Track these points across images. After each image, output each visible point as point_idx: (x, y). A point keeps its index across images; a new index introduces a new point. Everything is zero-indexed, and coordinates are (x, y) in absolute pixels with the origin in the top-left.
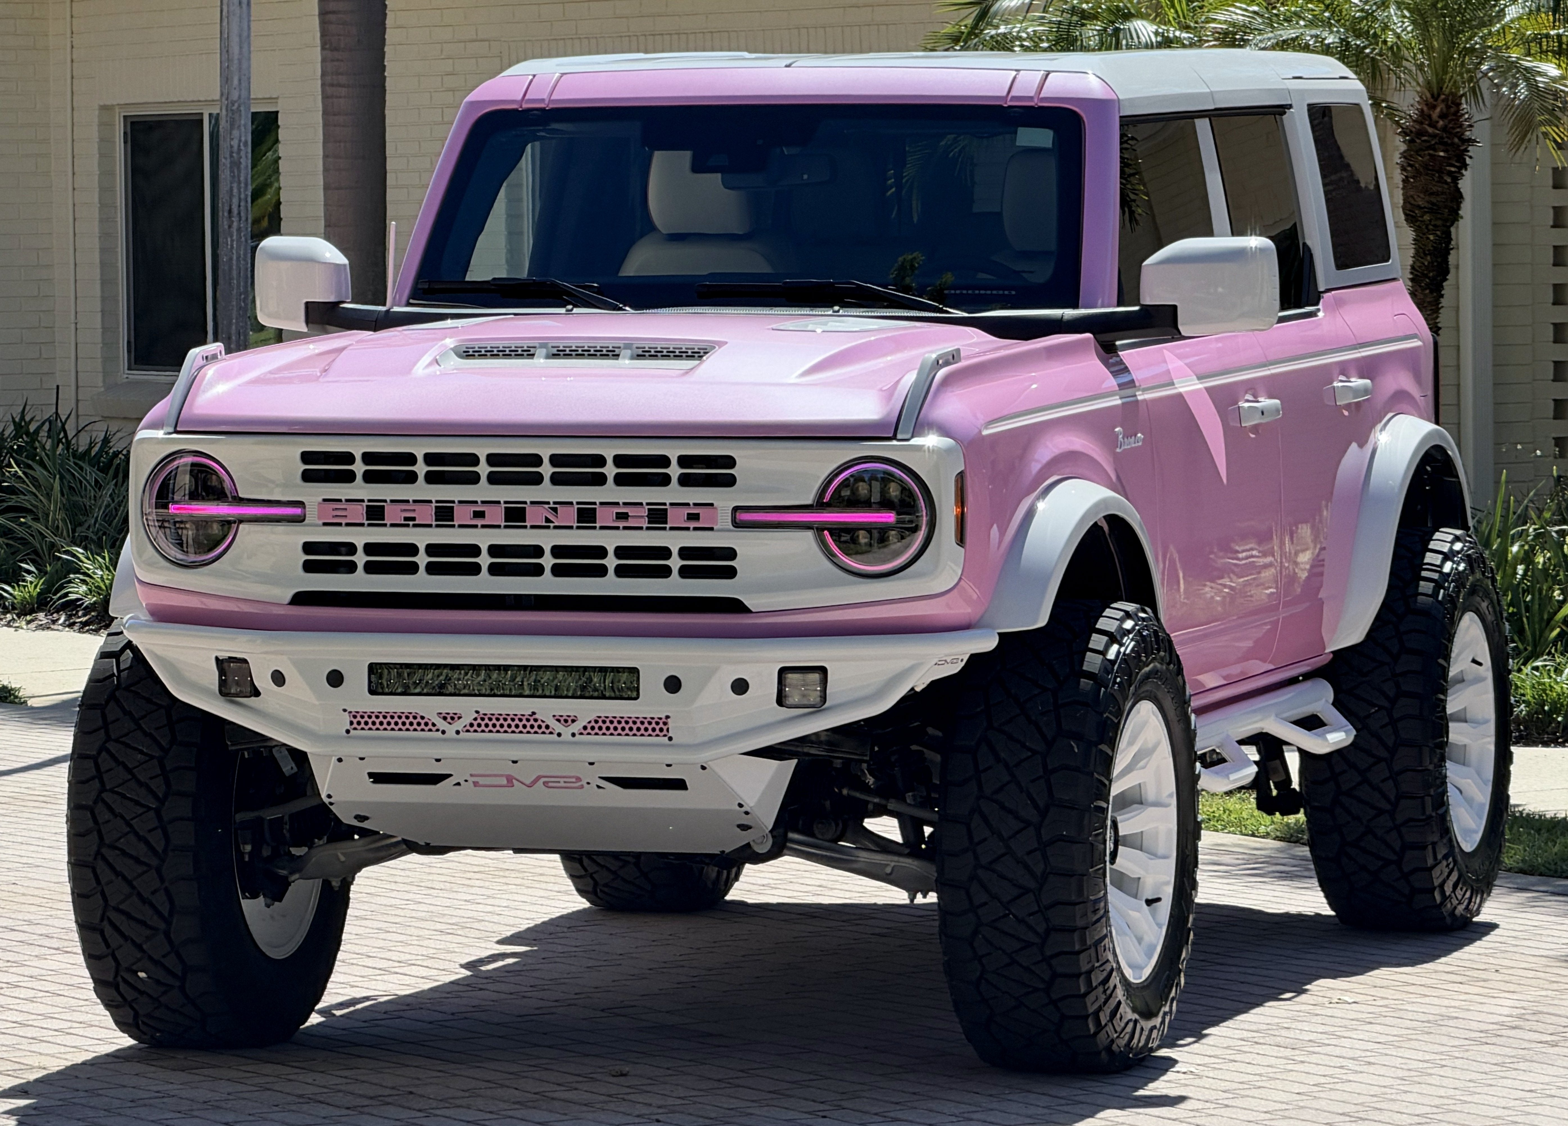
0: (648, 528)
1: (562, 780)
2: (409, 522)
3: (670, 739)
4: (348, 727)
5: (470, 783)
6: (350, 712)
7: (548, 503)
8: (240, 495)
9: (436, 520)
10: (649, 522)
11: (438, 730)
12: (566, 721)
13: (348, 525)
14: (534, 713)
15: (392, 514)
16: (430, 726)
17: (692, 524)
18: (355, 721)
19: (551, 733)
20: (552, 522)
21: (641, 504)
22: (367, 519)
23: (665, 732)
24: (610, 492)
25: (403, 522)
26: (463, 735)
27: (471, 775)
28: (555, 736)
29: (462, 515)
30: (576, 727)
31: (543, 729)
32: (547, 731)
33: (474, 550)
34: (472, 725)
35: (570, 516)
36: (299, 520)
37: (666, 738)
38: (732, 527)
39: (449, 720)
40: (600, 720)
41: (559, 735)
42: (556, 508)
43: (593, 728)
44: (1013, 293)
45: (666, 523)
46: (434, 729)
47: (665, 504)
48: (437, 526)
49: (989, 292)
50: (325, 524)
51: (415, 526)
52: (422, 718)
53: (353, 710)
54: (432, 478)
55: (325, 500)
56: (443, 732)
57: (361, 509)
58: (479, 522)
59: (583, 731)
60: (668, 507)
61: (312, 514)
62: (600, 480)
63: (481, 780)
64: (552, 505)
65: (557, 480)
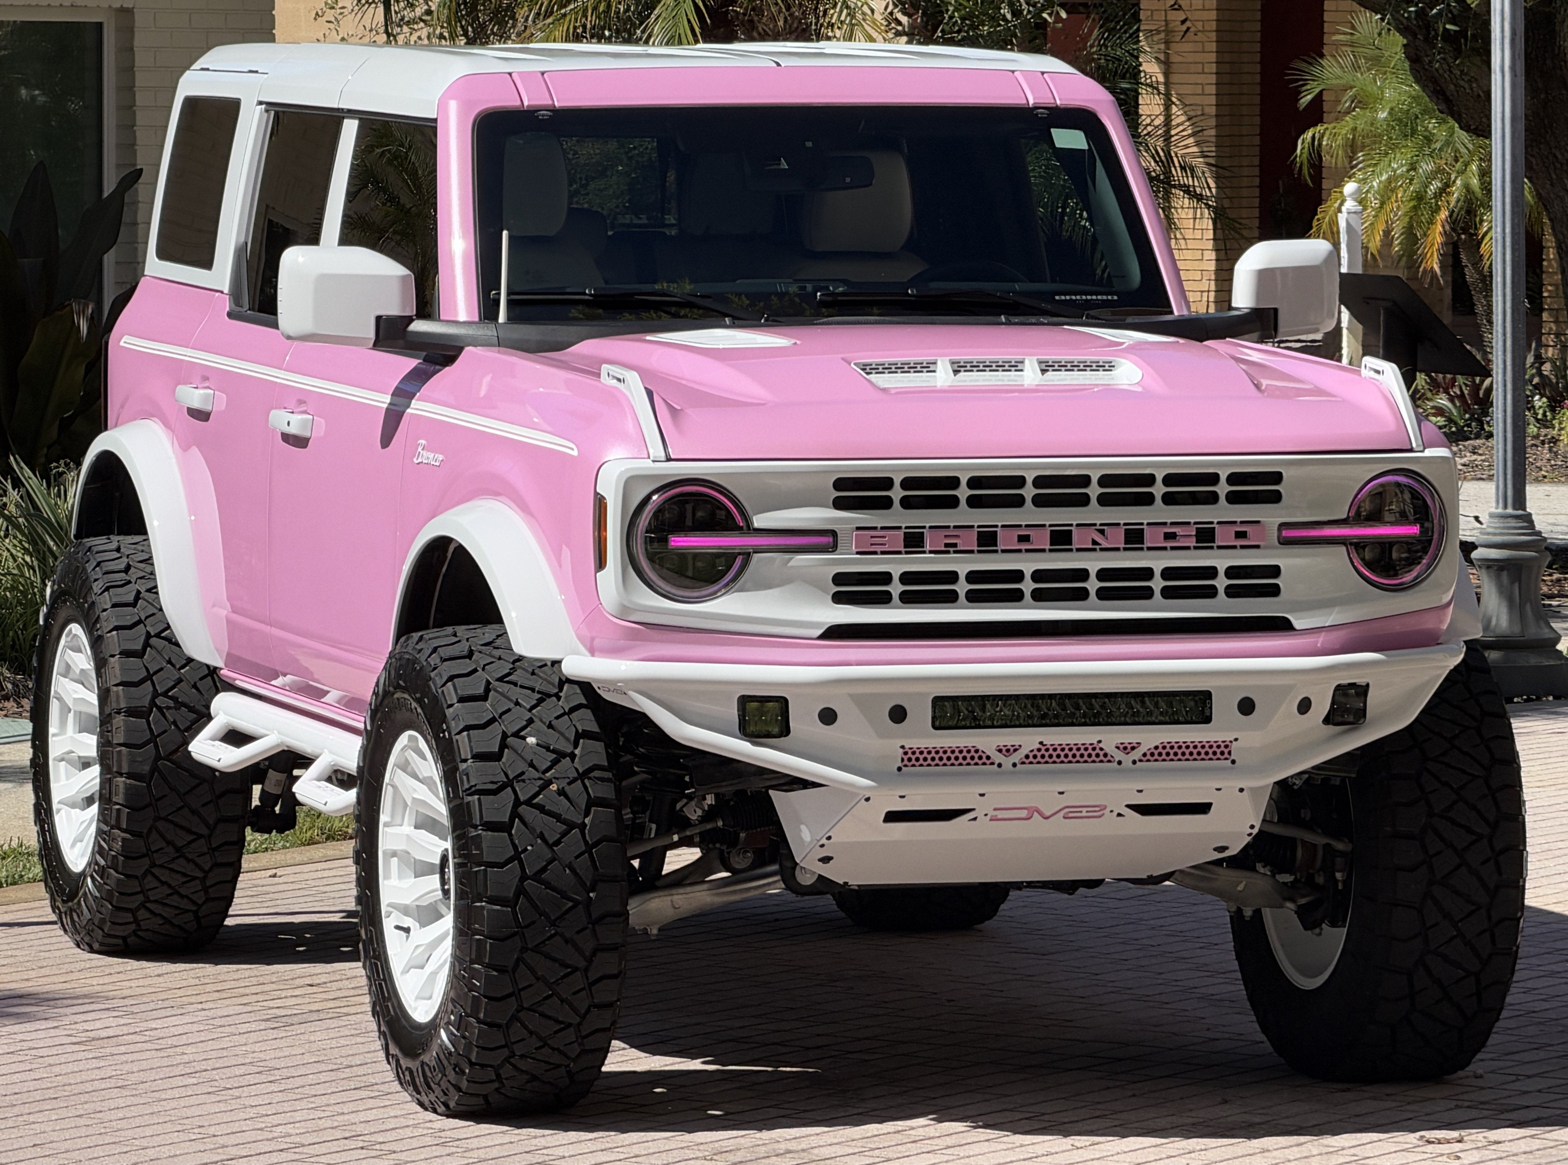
0: (1196, 548)
1: (1084, 810)
2: (950, 548)
3: (1233, 762)
4: (900, 764)
5: (988, 818)
6: (905, 749)
8: (754, 526)
10: (1197, 542)
11: (992, 764)
12: (1125, 749)
13: (883, 553)
14: (1100, 742)
15: (932, 541)
16: (985, 760)
17: (1240, 543)
18: (907, 758)
19: (1109, 761)
20: (1099, 544)
21: (1189, 523)
22: (905, 547)
23: (1226, 755)
24: (1159, 512)
25: (943, 549)
26: (1020, 768)
27: (995, 809)
28: (1114, 766)
29: (1006, 539)
30: (1136, 756)
31: (1101, 758)
32: (1106, 760)
33: (1018, 576)
34: (1028, 757)
35: (1118, 538)
36: (832, 549)
37: (1229, 762)
38: (1277, 544)
39: (1004, 753)
40: (1160, 747)
42: (1104, 530)
43: (1153, 755)
45: (1214, 542)
46: (988, 762)
47: (1212, 523)
48: (979, 552)
49: (1094, 297)
50: (859, 554)
51: (956, 552)
52: (977, 752)
53: (907, 746)
54: (975, 502)
55: (859, 528)
56: (1000, 766)
57: (900, 536)
58: (1024, 546)
59: (1143, 758)
60: (1215, 525)
61: (845, 543)
62: (1147, 500)
63: (1001, 815)
64: (1099, 527)
65: (1104, 501)
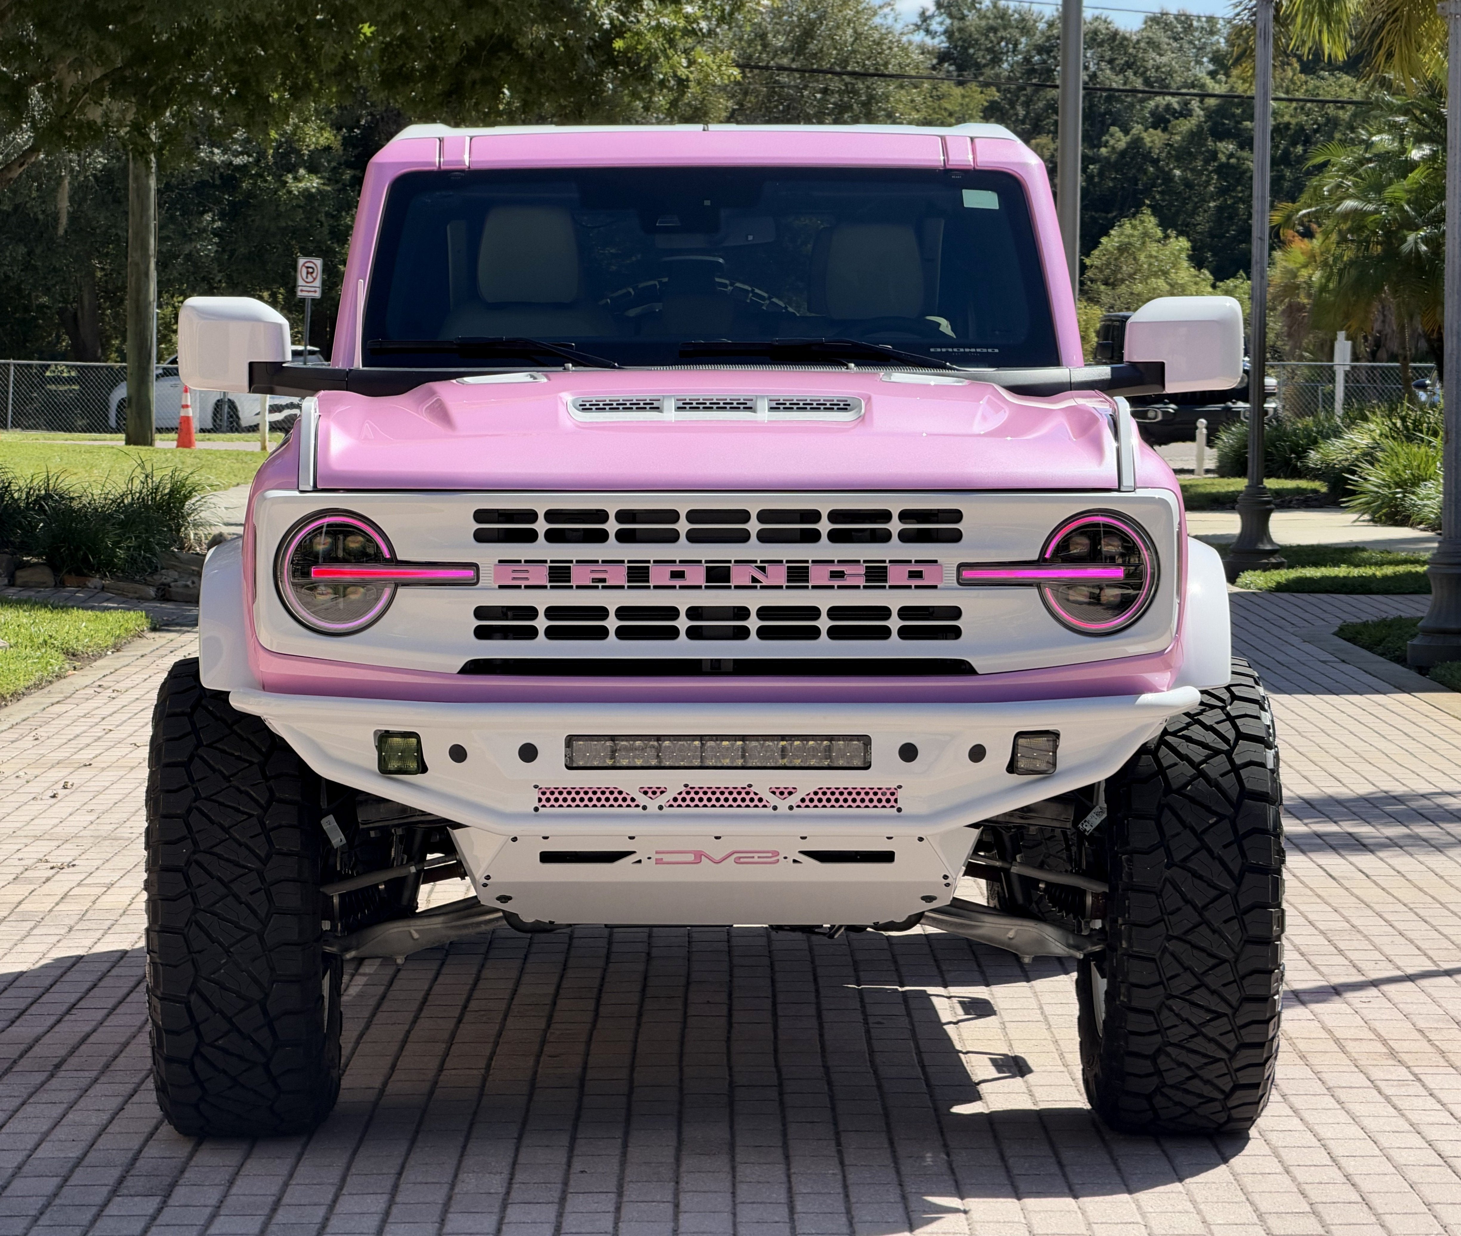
0: (865, 587)
1: (756, 855)
2: (598, 583)
3: (899, 810)
4: (537, 804)
5: (653, 860)
6: (540, 788)
7: (755, 562)
8: (399, 558)
9: (629, 581)
10: (867, 581)
12: (782, 793)
13: (527, 587)
14: (750, 786)
15: (579, 575)
16: (629, 802)
17: (914, 583)
18: (544, 798)
20: (760, 581)
21: (859, 561)
22: (550, 581)
23: (892, 803)
25: (591, 583)
26: (666, 810)
27: (657, 853)
28: (770, 810)
29: (659, 575)
30: (794, 800)
31: (756, 802)
32: (760, 805)
33: (672, 613)
34: (675, 799)
35: (780, 575)
36: (473, 583)
38: (956, 584)
39: (650, 794)
40: (820, 792)
41: (775, 808)
42: (765, 567)
43: (812, 800)
44: (997, 351)
45: (886, 581)
47: (884, 562)
48: (629, 587)
49: (973, 350)
50: (501, 587)
51: (604, 587)
52: (620, 793)
53: (543, 785)
54: (623, 537)
55: (500, 561)
56: (645, 808)
57: (544, 570)
58: (678, 583)
59: (801, 803)
60: (887, 564)
61: (487, 577)
62: (813, 537)
63: (666, 858)
64: (759, 564)
65: (764, 537)
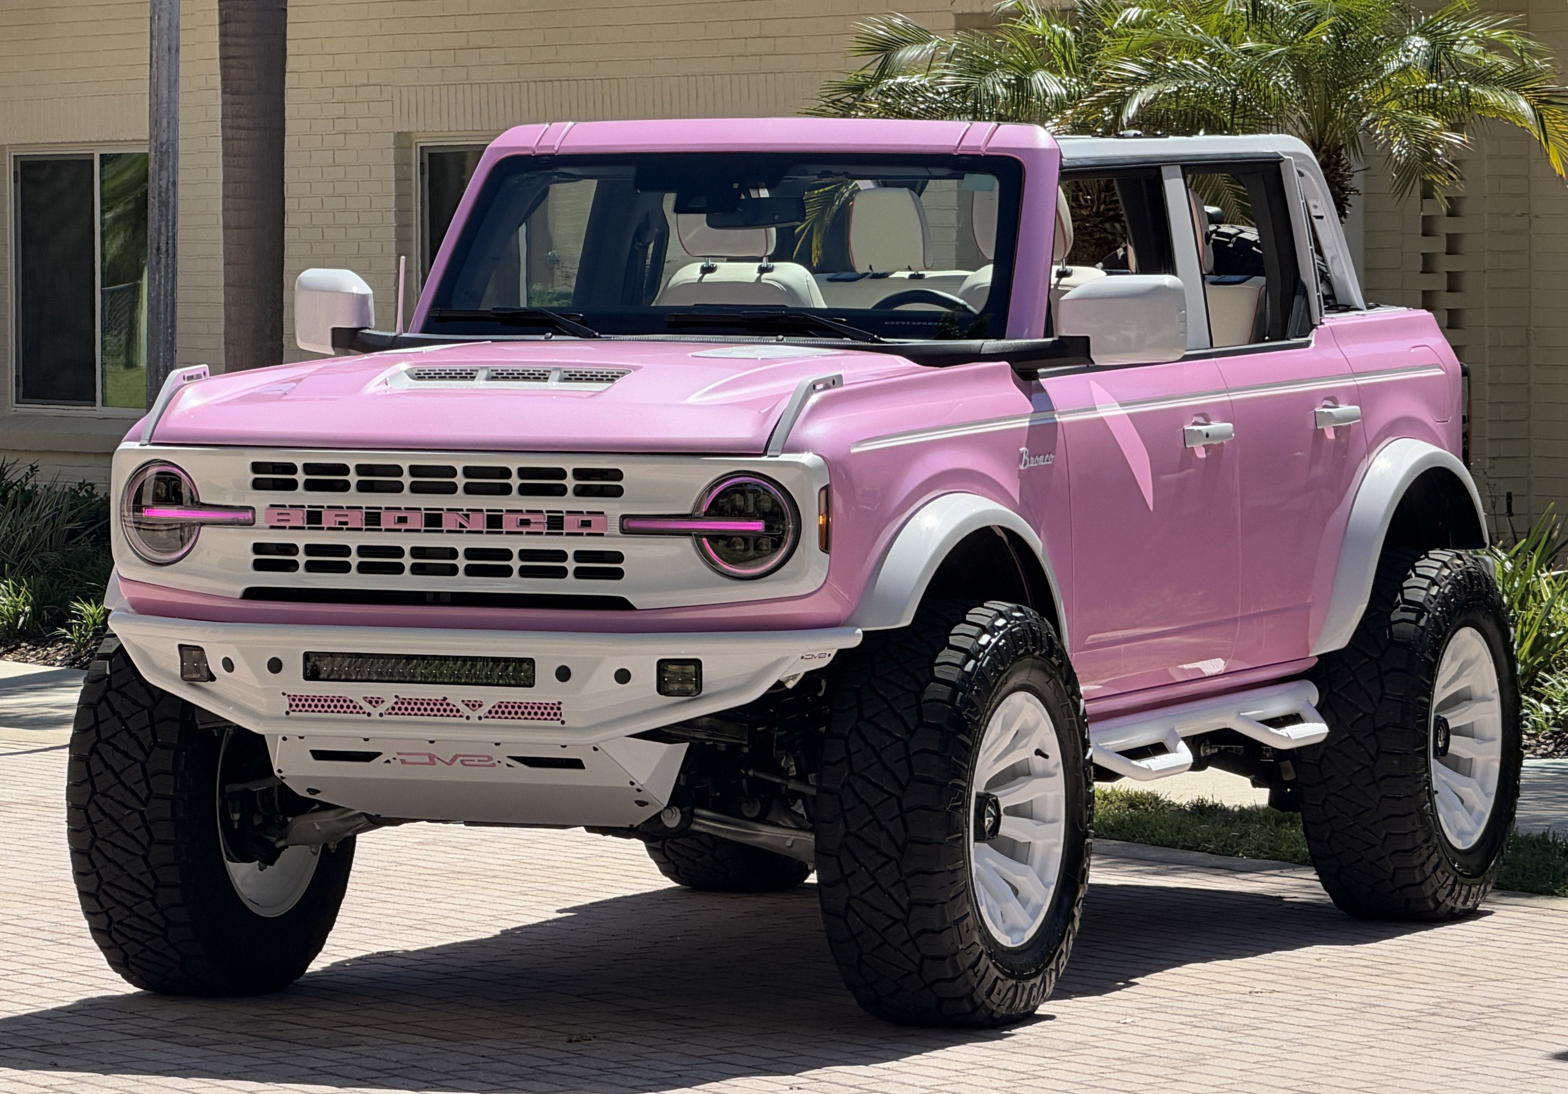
0: (548, 533)
1: (476, 758)
2: (343, 525)
3: (564, 722)
4: (288, 709)
5: (398, 761)
6: (289, 696)
8: (203, 501)
9: (366, 524)
10: (548, 528)
11: (364, 713)
12: (473, 705)
13: (290, 527)
15: (328, 519)
16: (358, 709)
17: (586, 531)
18: (294, 704)
19: (461, 716)
20: (466, 527)
21: (541, 511)
22: (307, 523)
23: (558, 716)
24: (515, 501)
25: (338, 526)
26: (385, 717)
27: (399, 754)
28: (465, 719)
29: (388, 519)
30: (483, 711)
31: (455, 712)
32: (458, 714)
33: (398, 551)
34: (393, 708)
35: (480, 522)
36: (250, 523)
37: (560, 722)
38: (619, 533)
39: (374, 703)
40: (502, 705)
41: (468, 717)
42: (469, 515)
43: (496, 712)
45: (563, 529)
46: (361, 711)
47: (562, 512)
48: (367, 529)
50: (272, 527)
51: (347, 529)
52: (351, 701)
53: (291, 694)
54: (363, 487)
56: (369, 714)
57: (303, 514)
58: (403, 527)
59: (488, 715)
60: (564, 514)
61: (261, 518)
62: (506, 490)
64: (463, 512)
65: (469, 490)
